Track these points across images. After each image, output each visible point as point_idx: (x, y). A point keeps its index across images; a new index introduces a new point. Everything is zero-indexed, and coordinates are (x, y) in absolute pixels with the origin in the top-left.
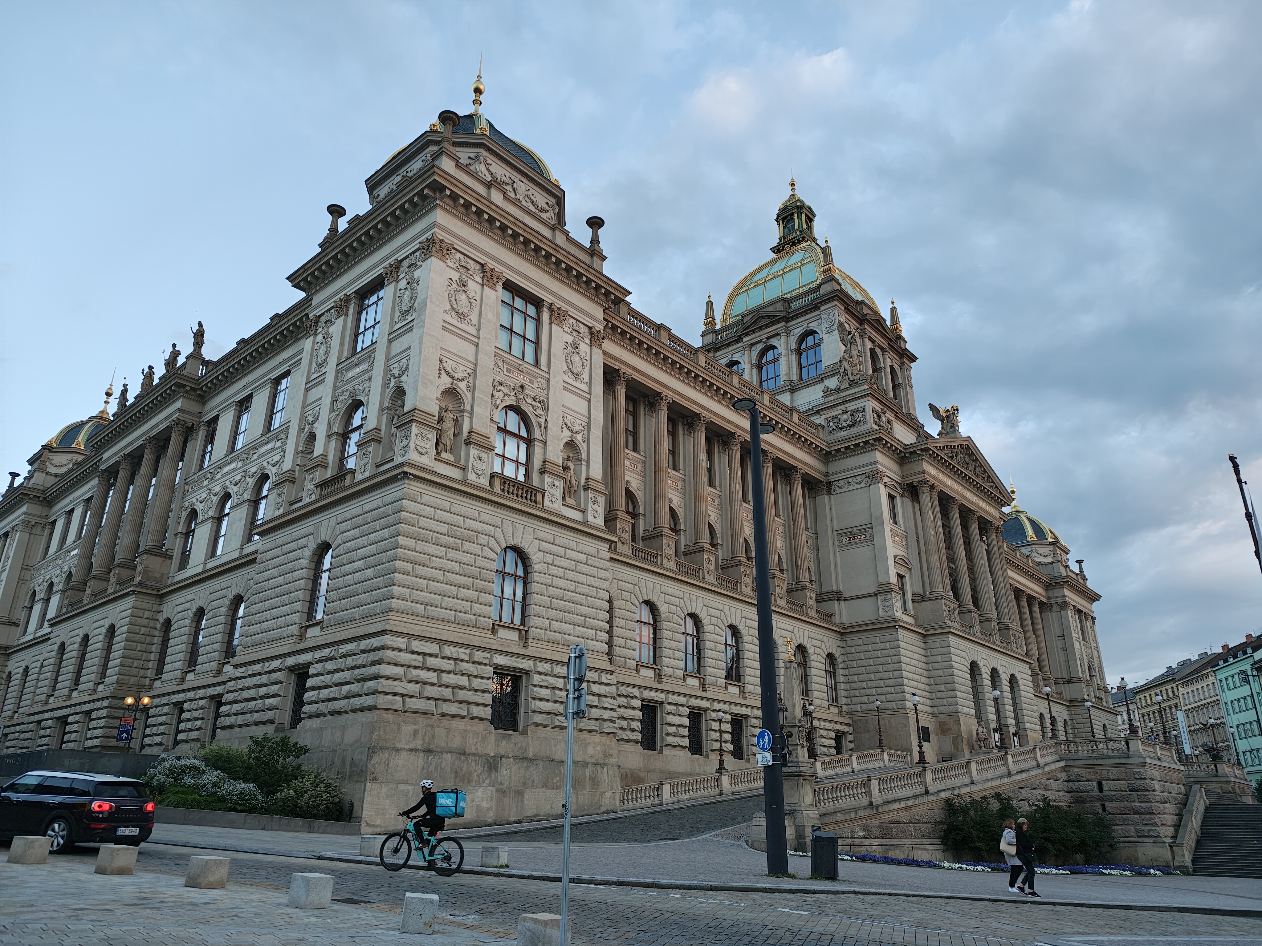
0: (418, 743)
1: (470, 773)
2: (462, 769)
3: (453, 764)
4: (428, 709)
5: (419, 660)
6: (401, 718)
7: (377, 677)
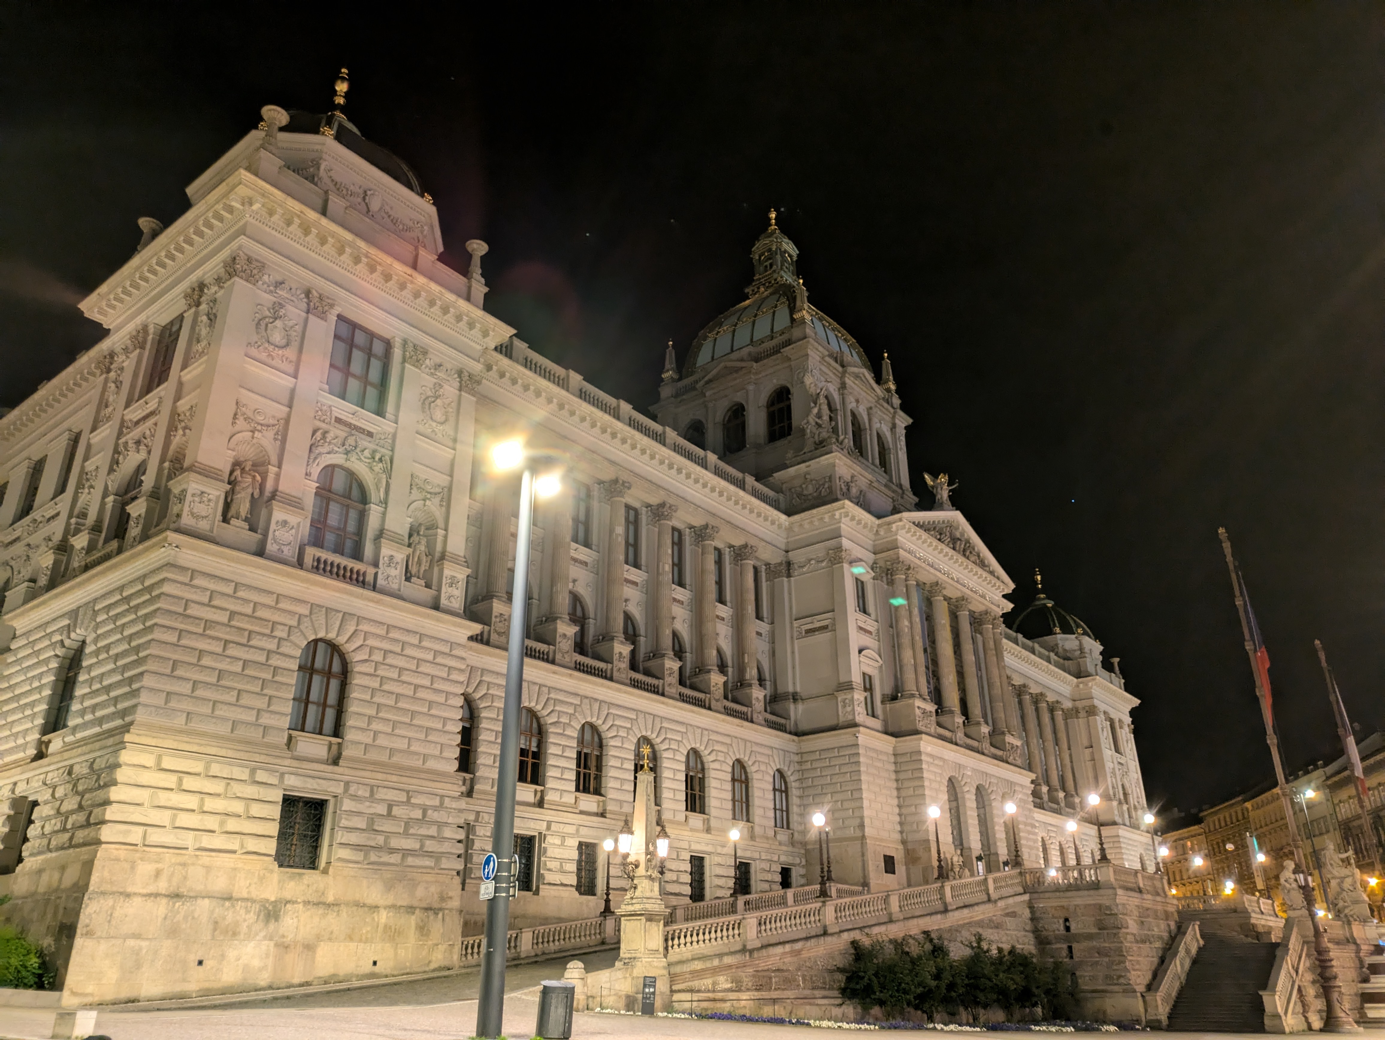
0: (162, 886)
1: (237, 924)
2: (224, 918)
3: (212, 912)
4: (180, 843)
5: (171, 780)
6: (138, 855)
7: (107, 802)
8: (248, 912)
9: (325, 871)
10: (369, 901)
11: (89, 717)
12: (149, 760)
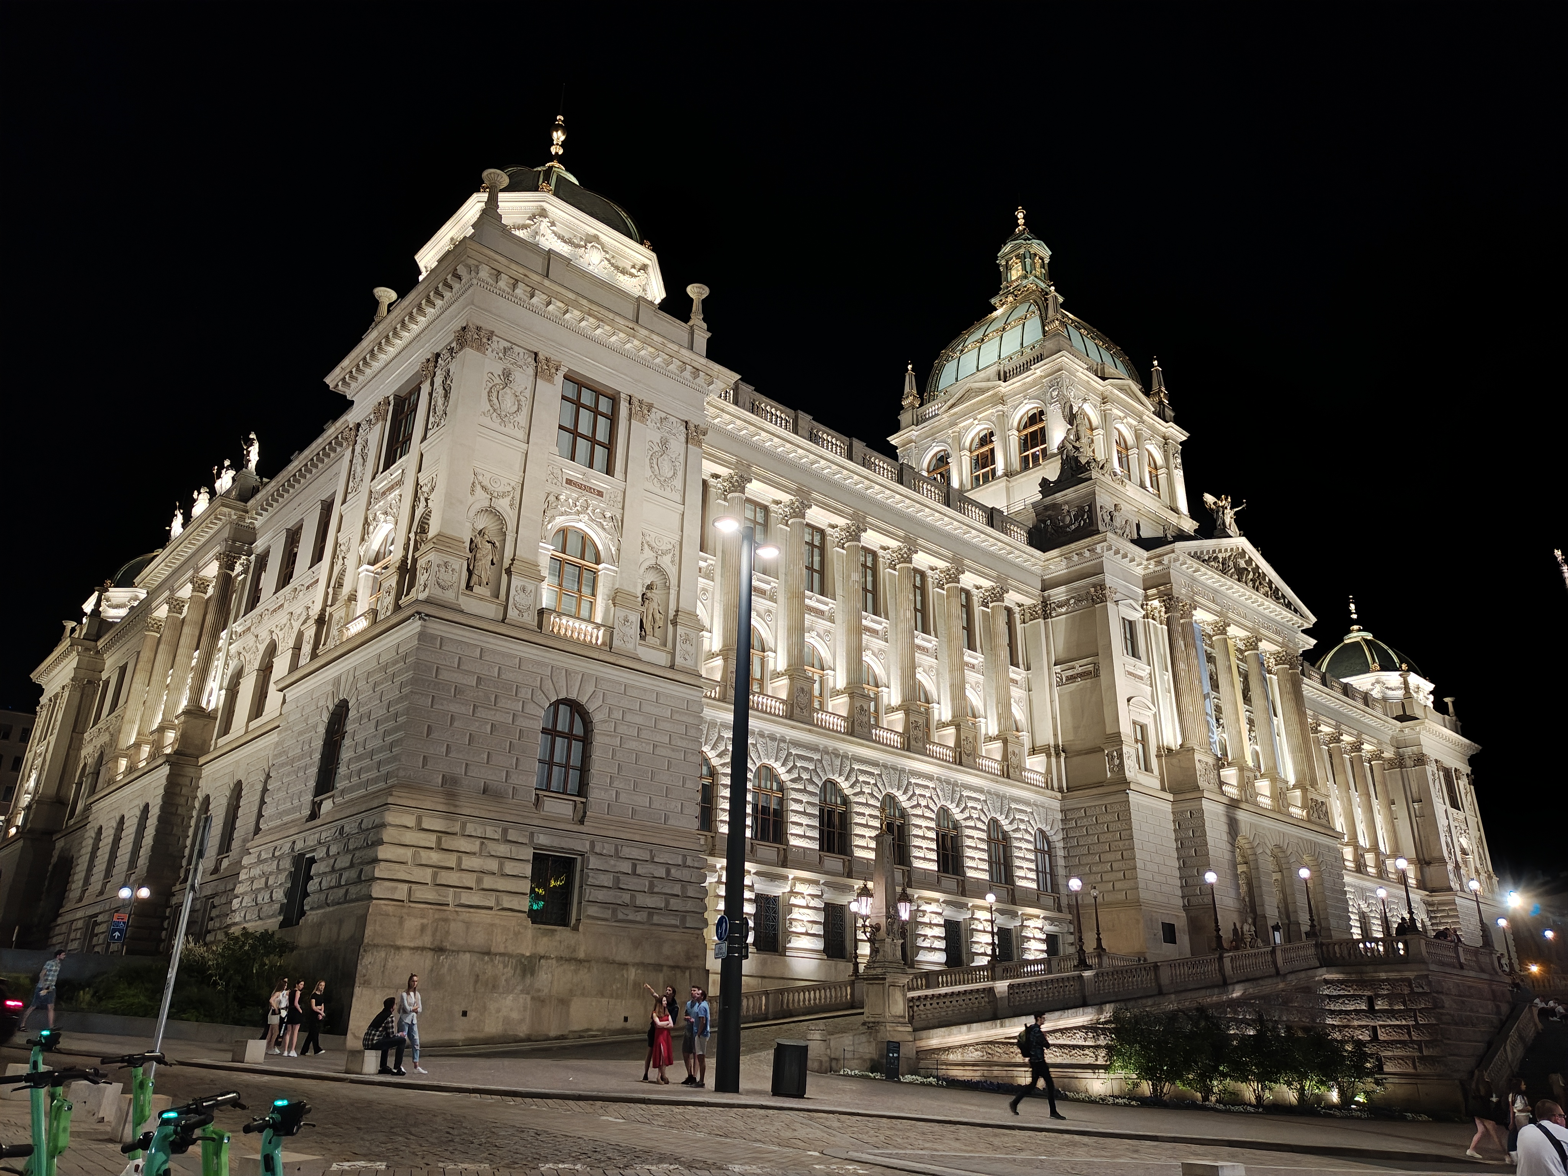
0: (427, 940)
1: (496, 977)
2: (484, 972)
3: (473, 966)
4: (442, 900)
5: (431, 840)
6: (405, 910)
7: (376, 860)
8: (505, 966)
9: (576, 929)
10: (618, 958)
11: (355, 780)
12: (410, 821)
